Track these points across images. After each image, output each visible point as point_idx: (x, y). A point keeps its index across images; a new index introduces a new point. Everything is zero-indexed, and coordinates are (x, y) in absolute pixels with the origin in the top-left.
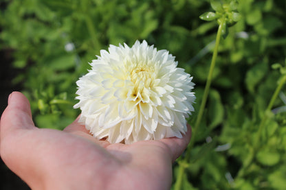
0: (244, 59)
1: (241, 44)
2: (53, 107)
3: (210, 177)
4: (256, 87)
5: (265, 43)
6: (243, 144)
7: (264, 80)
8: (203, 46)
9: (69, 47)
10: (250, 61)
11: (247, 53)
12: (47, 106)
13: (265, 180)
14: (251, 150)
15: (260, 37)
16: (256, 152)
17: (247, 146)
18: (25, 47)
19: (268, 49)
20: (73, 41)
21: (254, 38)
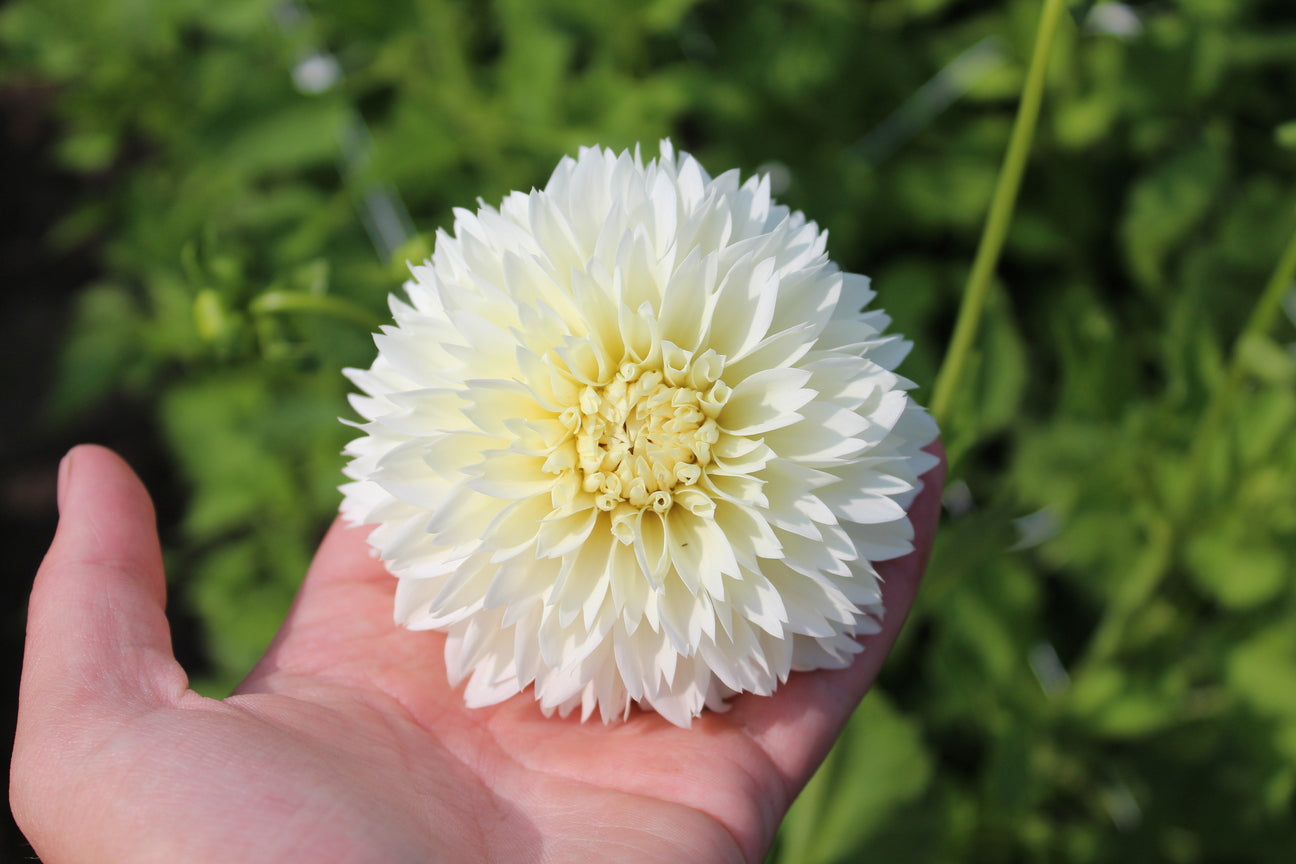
0: (1121, 127)
1: (1105, 62)
2: (266, 328)
3: (969, 659)
4: (1172, 262)
5: (1215, 54)
6: (1124, 503)
7: (1206, 228)
8: (928, 72)
9: (316, 73)
10: (1148, 136)
11: (1135, 99)
12: (236, 321)
13: (1209, 679)
14: (1161, 532)
15: (1195, 27)
16: (1181, 538)
17: (1143, 513)
18: (111, 72)
19: (1234, 76)
20: (332, 47)
21: (1168, 30)
